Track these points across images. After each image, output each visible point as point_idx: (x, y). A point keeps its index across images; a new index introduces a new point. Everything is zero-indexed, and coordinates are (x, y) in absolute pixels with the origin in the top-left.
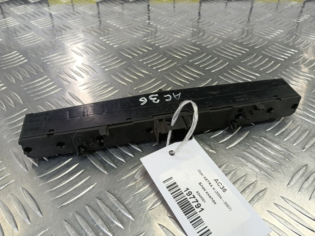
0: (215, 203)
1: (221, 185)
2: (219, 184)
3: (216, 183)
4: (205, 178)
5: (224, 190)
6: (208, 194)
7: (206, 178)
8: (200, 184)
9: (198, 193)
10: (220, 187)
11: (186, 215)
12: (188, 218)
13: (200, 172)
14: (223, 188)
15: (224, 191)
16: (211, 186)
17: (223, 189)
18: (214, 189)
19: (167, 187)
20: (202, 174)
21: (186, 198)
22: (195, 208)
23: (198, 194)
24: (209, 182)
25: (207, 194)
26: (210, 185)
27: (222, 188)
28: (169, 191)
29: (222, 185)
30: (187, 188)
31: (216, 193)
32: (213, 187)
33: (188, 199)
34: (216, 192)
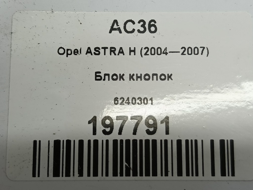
0: (170, 77)
1: (134, 23)
2: (130, 26)
3: (120, 32)
4: (89, 51)
5: (150, 26)
6: (138, 77)
7: (93, 51)
8: (98, 77)
9: (120, 101)
10: (136, 31)
11: (155, 174)
12: (167, 175)
13: (67, 52)
14: (143, 26)
15: (153, 29)
16: (123, 52)
17: (147, 26)
18: (134, 51)
19: (56, 174)
20: (76, 52)
21: (115, 142)
22: (151, 138)
23: (122, 104)
24: (108, 51)
25: (135, 77)
26: (117, 52)
27: (142, 29)
28: (68, 175)
29: (136, 22)
30: (89, 122)
31: (146, 54)
32: (126, 51)
33: (119, 138)
34: (144, 51)
